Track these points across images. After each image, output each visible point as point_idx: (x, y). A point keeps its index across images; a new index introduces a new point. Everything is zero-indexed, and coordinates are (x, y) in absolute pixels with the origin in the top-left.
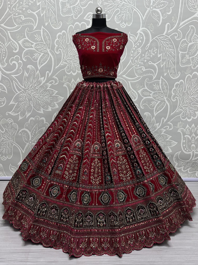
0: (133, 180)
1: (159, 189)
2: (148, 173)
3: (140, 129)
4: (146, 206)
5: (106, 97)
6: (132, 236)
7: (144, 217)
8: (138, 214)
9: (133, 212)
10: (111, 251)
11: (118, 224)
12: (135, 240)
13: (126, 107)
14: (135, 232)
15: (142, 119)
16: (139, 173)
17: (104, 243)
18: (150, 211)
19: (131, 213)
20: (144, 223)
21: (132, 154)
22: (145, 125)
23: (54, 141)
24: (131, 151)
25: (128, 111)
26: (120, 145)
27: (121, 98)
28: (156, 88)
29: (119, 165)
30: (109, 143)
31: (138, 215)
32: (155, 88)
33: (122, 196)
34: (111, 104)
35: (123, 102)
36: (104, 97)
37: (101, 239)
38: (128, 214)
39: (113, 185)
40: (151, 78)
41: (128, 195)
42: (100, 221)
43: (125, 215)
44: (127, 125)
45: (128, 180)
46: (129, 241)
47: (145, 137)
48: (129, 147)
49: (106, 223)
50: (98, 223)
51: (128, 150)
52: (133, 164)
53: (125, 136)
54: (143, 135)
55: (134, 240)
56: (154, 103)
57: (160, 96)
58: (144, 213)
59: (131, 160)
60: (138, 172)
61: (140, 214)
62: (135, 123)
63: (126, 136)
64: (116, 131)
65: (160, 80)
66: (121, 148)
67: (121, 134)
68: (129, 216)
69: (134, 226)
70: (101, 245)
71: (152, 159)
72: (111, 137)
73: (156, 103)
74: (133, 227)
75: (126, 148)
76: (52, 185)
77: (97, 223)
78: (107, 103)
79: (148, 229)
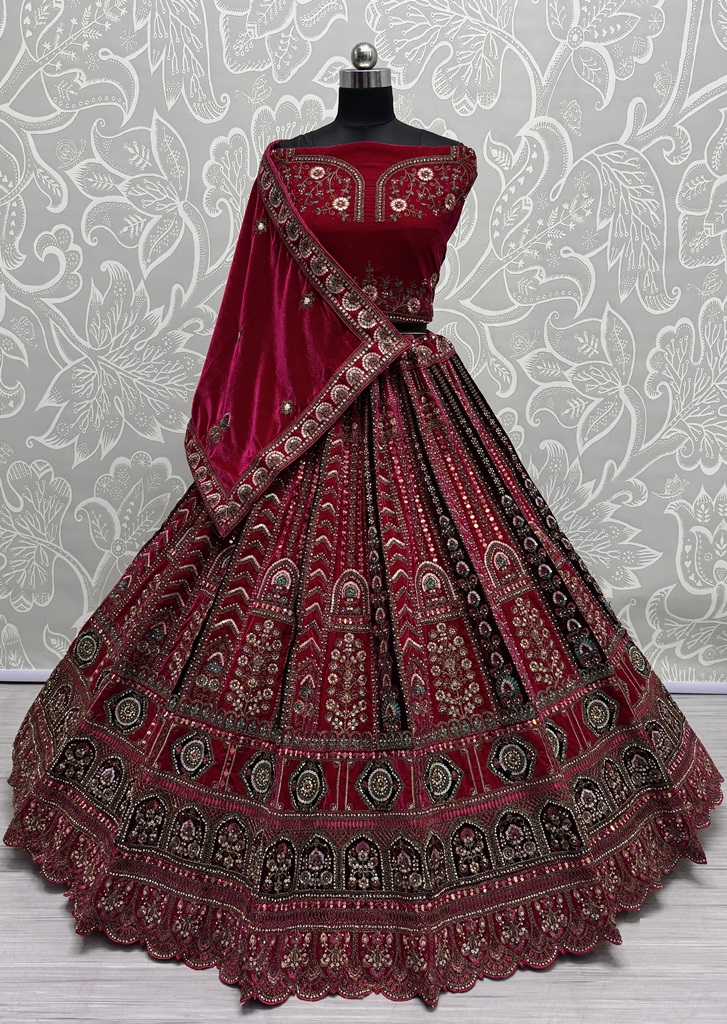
0: (485, 717)
1: (585, 747)
2: (543, 686)
3: (518, 520)
4: (533, 817)
5: (388, 397)
6: (478, 924)
7: (525, 856)
8: (500, 844)
9: (484, 837)
10: (396, 981)
11: (423, 883)
12: (488, 941)
13: (464, 434)
14: (489, 912)
15: (528, 477)
16: (510, 689)
17: (370, 954)
18: (548, 833)
19: (474, 839)
20: (522, 879)
21: (483, 620)
22: (539, 501)
23: (194, 560)
24: (479, 607)
25: (473, 450)
26: (441, 582)
27: (446, 400)
28: (585, 349)
29: (433, 659)
30: (396, 575)
31: (502, 848)
32: (583, 347)
33: (442, 777)
34: (410, 426)
35: (454, 416)
36: (382, 398)
37: (360, 935)
38: (462, 843)
39: (410, 736)
40: (568, 310)
41: (467, 772)
42: (357, 869)
43: (454, 847)
44: (468, 506)
45: (469, 715)
46: (464, 945)
47: (537, 551)
48: (474, 592)
49: (380, 876)
50: (351, 879)
51: (469, 601)
52: (486, 655)
53: (457, 550)
54: (530, 543)
55: (483, 940)
56: (579, 405)
57: (602, 381)
58: (523, 842)
59: (479, 641)
60: (507, 687)
61: (510, 846)
62: (498, 497)
63: (464, 550)
64: (426, 530)
65: (601, 318)
66: (442, 592)
67: (444, 540)
68: (469, 853)
69: (485, 891)
70: (361, 958)
71: (559, 633)
72: (404, 552)
73: (587, 406)
74: (482, 891)
75: (463, 594)
76: (182, 731)
77: (347, 877)
78: (393, 422)
79: (539, 901)
